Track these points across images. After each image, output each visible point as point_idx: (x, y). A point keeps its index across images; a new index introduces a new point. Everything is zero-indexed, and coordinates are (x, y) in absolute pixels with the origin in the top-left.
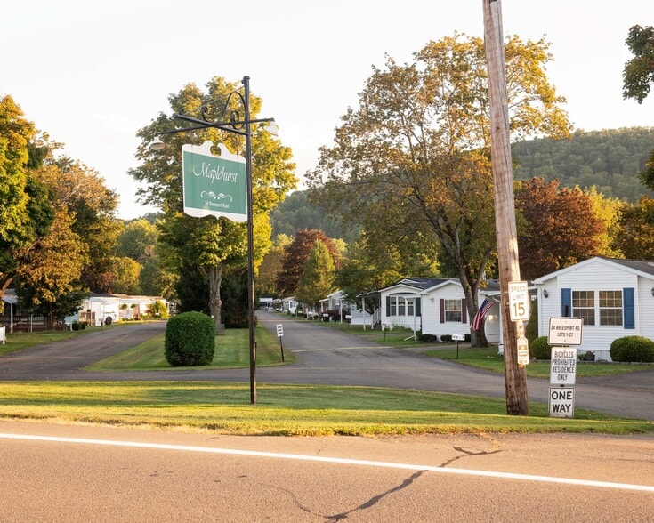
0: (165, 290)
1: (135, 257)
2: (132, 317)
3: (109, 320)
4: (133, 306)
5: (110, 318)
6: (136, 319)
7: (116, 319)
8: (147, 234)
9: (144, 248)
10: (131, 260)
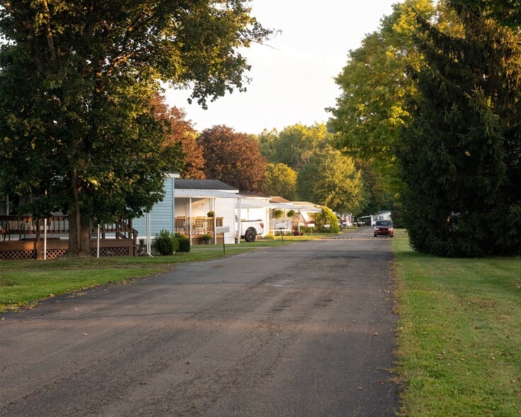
0: (330, 196)
1: (291, 164)
2: (290, 230)
3: (250, 235)
4: (290, 214)
5: (252, 229)
6: (296, 234)
7: (264, 232)
8: (304, 138)
9: (300, 154)
10: (286, 167)
